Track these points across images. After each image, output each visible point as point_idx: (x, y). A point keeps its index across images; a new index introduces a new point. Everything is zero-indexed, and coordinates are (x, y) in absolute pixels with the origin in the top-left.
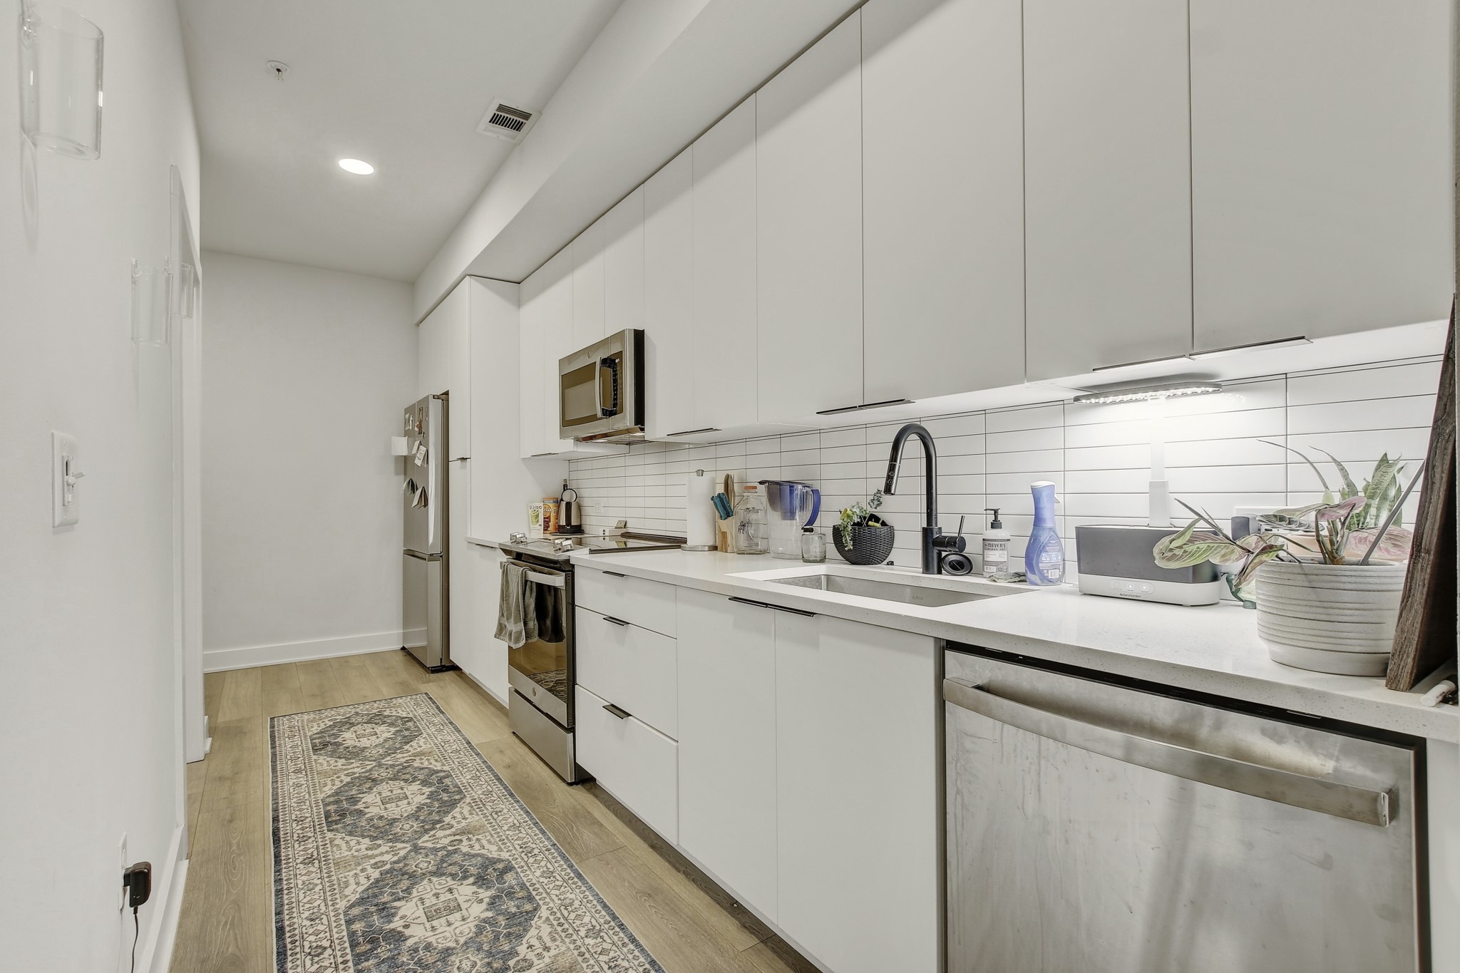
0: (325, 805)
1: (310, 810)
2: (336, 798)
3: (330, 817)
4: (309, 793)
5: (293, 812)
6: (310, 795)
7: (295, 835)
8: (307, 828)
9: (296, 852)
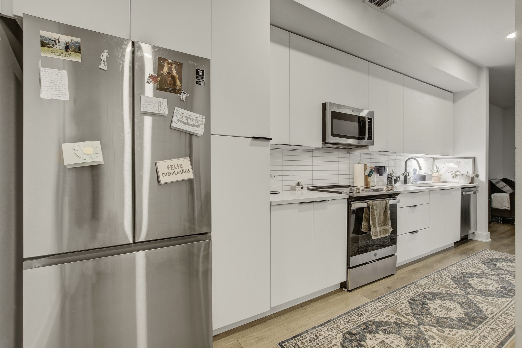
0: (475, 327)
1: (486, 330)
2: (465, 326)
3: (480, 321)
4: (475, 339)
5: (494, 336)
6: (476, 337)
7: (496, 334)
8: (496, 325)
9: (511, 320)
